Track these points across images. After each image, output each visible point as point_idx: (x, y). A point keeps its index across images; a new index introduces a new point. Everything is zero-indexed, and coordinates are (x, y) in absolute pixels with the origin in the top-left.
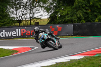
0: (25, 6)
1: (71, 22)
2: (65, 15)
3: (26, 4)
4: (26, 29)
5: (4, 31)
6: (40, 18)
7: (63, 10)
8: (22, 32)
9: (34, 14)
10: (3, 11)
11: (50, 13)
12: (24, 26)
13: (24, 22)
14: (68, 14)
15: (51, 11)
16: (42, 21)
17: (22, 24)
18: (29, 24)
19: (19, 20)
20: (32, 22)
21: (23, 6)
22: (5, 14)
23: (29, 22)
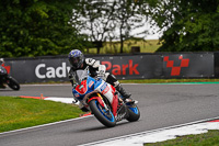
0: (111, 12)
1: (210, 47)
2: (198, 33)
3: (112, 7)
4: (111, 61)
5: (64, 64)
6: (142, 39)
7: (193, 21)
9: (129, 28)
10: (62, 21)
11: (165, 29)
12: (109, 54)
13: (108, 46)
14: (203, 31)
15: (167, 24)
16: (147, 44)
17: (103, 50)
18: (119, 50)
19: (96, 42)
20: (125, 46)
21: (107, 11)
22: (66, 28)
23: (119, 45)
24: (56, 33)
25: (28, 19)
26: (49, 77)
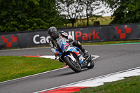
2: (136, 11)
4: (82, 31)
6: (101, 16)
7: (133, 4)
8: (77, 36)
9: (92, 10)
10: (49, 7)
11: (115, 9)
12: (80, 27)
13: (79, 21)
14: (139, 10)
15: (116, 6)
16: (104, 20)
17: (76, 24)
18: (86, 24)
19: (71, 19)
20: (90, 21)
22: (52, 11)
23: (86, 21)
24: (45, 15)
25: (27, 7)
26: (42, 42)
